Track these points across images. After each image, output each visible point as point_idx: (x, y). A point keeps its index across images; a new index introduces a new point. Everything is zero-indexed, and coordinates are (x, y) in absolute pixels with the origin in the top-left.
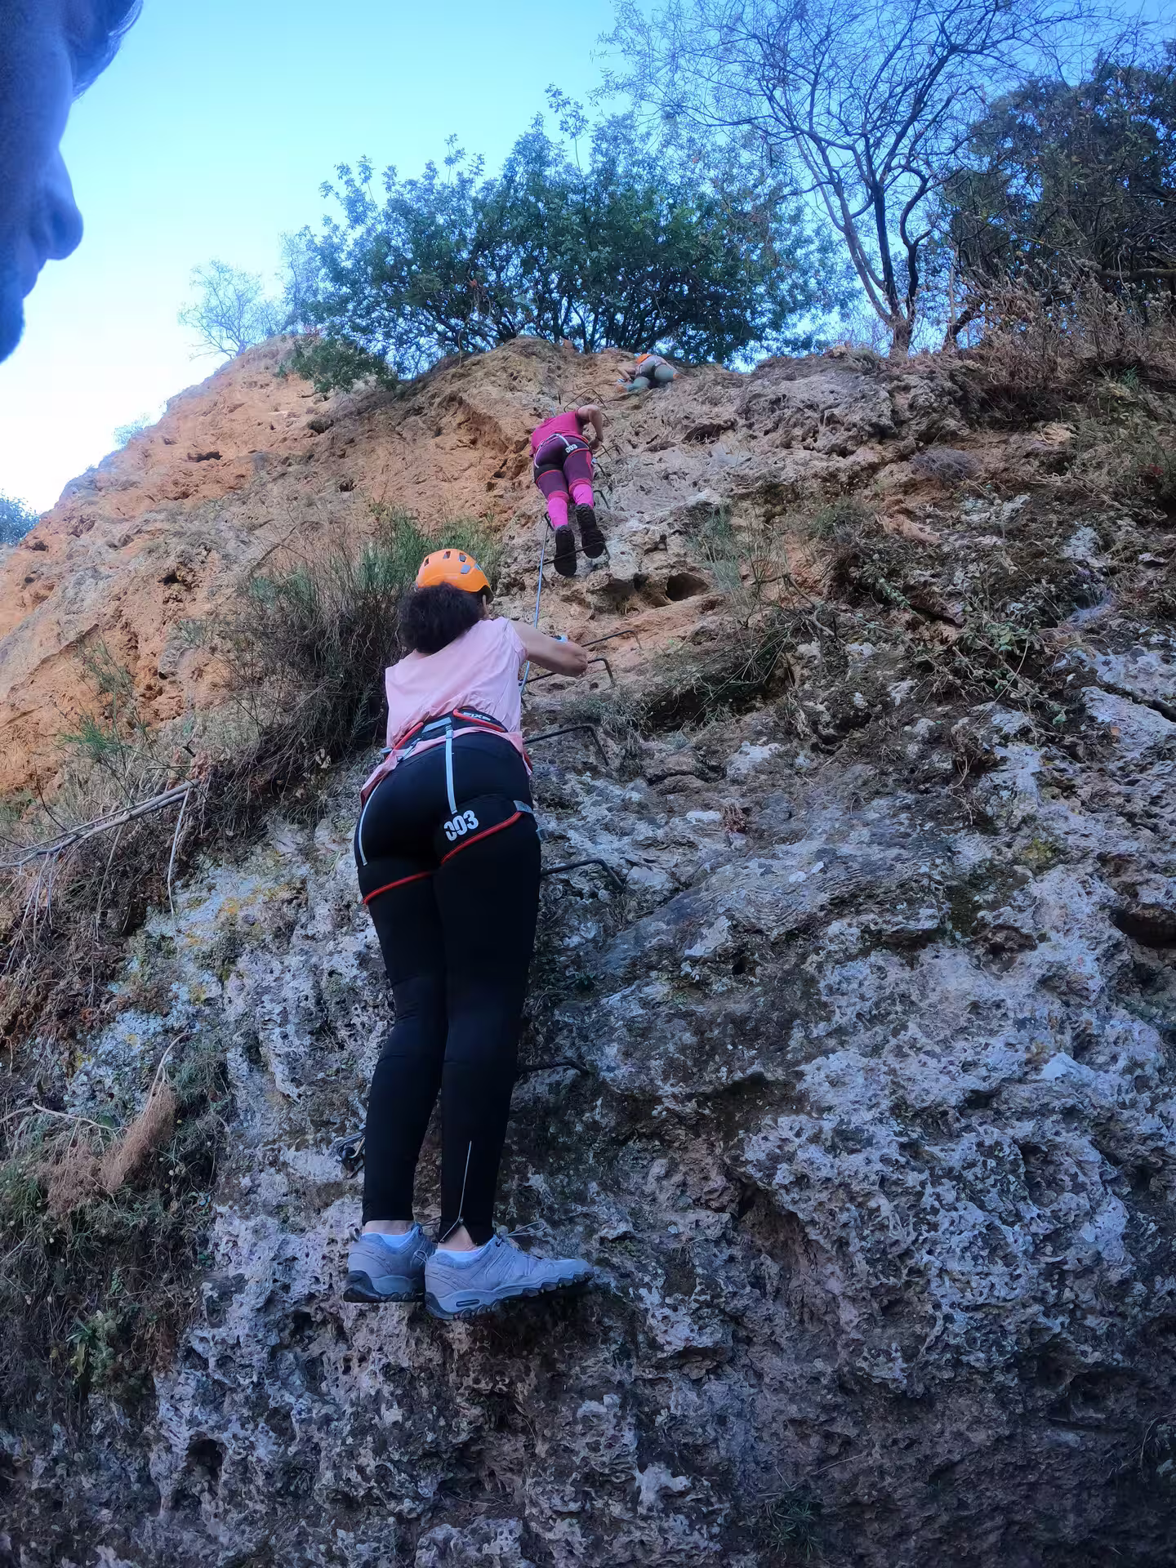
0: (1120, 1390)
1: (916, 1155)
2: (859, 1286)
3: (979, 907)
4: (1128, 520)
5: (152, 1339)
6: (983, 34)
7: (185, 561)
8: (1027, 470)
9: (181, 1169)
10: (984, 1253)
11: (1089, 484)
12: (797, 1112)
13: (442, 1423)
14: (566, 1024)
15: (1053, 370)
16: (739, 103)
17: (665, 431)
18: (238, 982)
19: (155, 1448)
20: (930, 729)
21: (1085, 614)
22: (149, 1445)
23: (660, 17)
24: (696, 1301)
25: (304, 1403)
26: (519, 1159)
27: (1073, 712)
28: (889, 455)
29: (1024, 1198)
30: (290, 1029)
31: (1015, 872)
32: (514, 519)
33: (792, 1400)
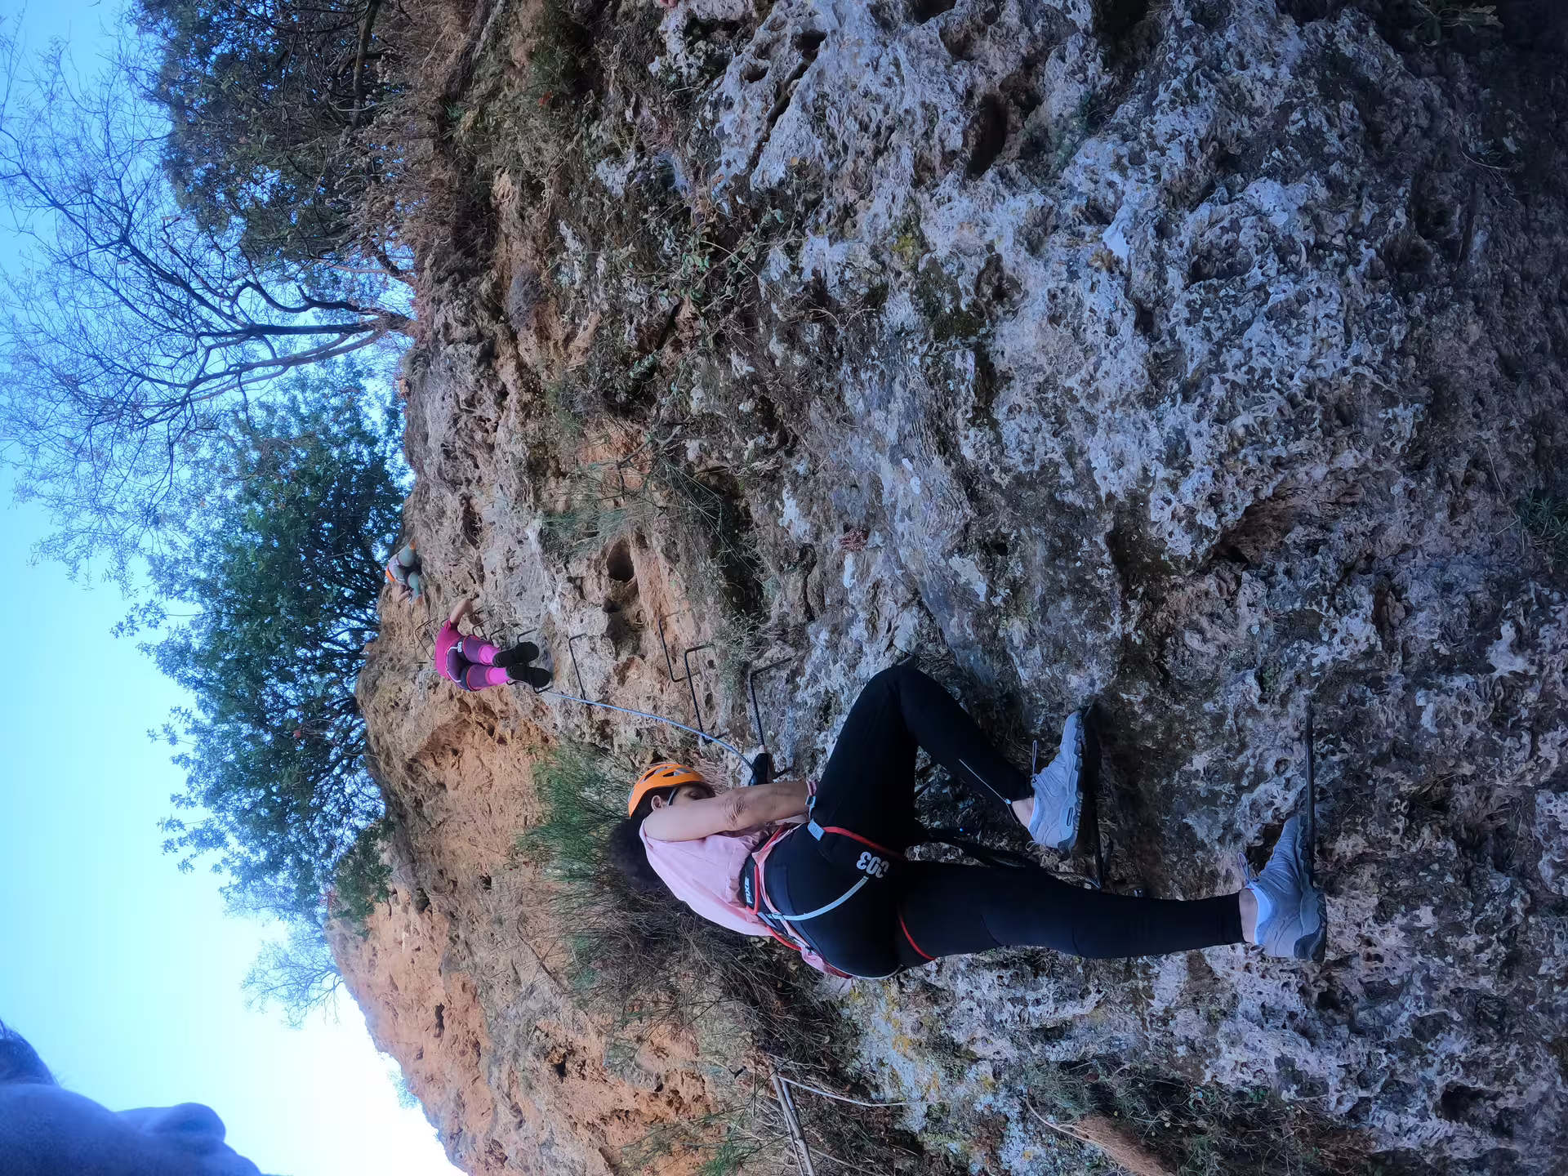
0: (1433, 190)
1: (1196, 386)
2: (1321, 449)
3: (957, 309)
4: (592, 129)
5: (1336, 1153)
6: (113, 209)
7: (543, 1053)
8: (536, 219)
9: (1165, 1115)
10: (1295, 323)
11: (555, 162)
12: (1146, 502)
13: (1436, 867)
14: (1045, 722)
15: (442, 183)
16: (152, 452)
17: (465, 565)
18: (979, 1043)
19: (1448, 1153)
20: (780, 341)
21: (680, 180)
22: (1445, 1158)
23: (59, 518)
24: (1327, 610)
25: (1409, 1003)
26: (1176, 778)
27: (773, 200)
28: (510, 351)
29: (1243, 281)
30: (1031, 996)
31: (925, 270)
32: (537, 722)
33: (1431, 517)
